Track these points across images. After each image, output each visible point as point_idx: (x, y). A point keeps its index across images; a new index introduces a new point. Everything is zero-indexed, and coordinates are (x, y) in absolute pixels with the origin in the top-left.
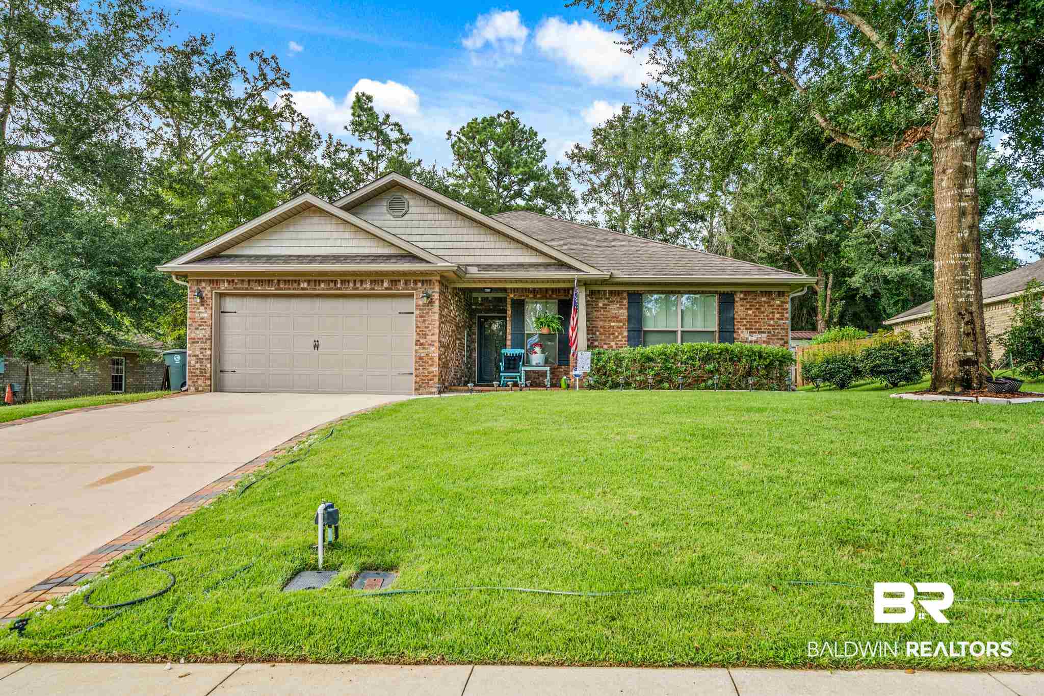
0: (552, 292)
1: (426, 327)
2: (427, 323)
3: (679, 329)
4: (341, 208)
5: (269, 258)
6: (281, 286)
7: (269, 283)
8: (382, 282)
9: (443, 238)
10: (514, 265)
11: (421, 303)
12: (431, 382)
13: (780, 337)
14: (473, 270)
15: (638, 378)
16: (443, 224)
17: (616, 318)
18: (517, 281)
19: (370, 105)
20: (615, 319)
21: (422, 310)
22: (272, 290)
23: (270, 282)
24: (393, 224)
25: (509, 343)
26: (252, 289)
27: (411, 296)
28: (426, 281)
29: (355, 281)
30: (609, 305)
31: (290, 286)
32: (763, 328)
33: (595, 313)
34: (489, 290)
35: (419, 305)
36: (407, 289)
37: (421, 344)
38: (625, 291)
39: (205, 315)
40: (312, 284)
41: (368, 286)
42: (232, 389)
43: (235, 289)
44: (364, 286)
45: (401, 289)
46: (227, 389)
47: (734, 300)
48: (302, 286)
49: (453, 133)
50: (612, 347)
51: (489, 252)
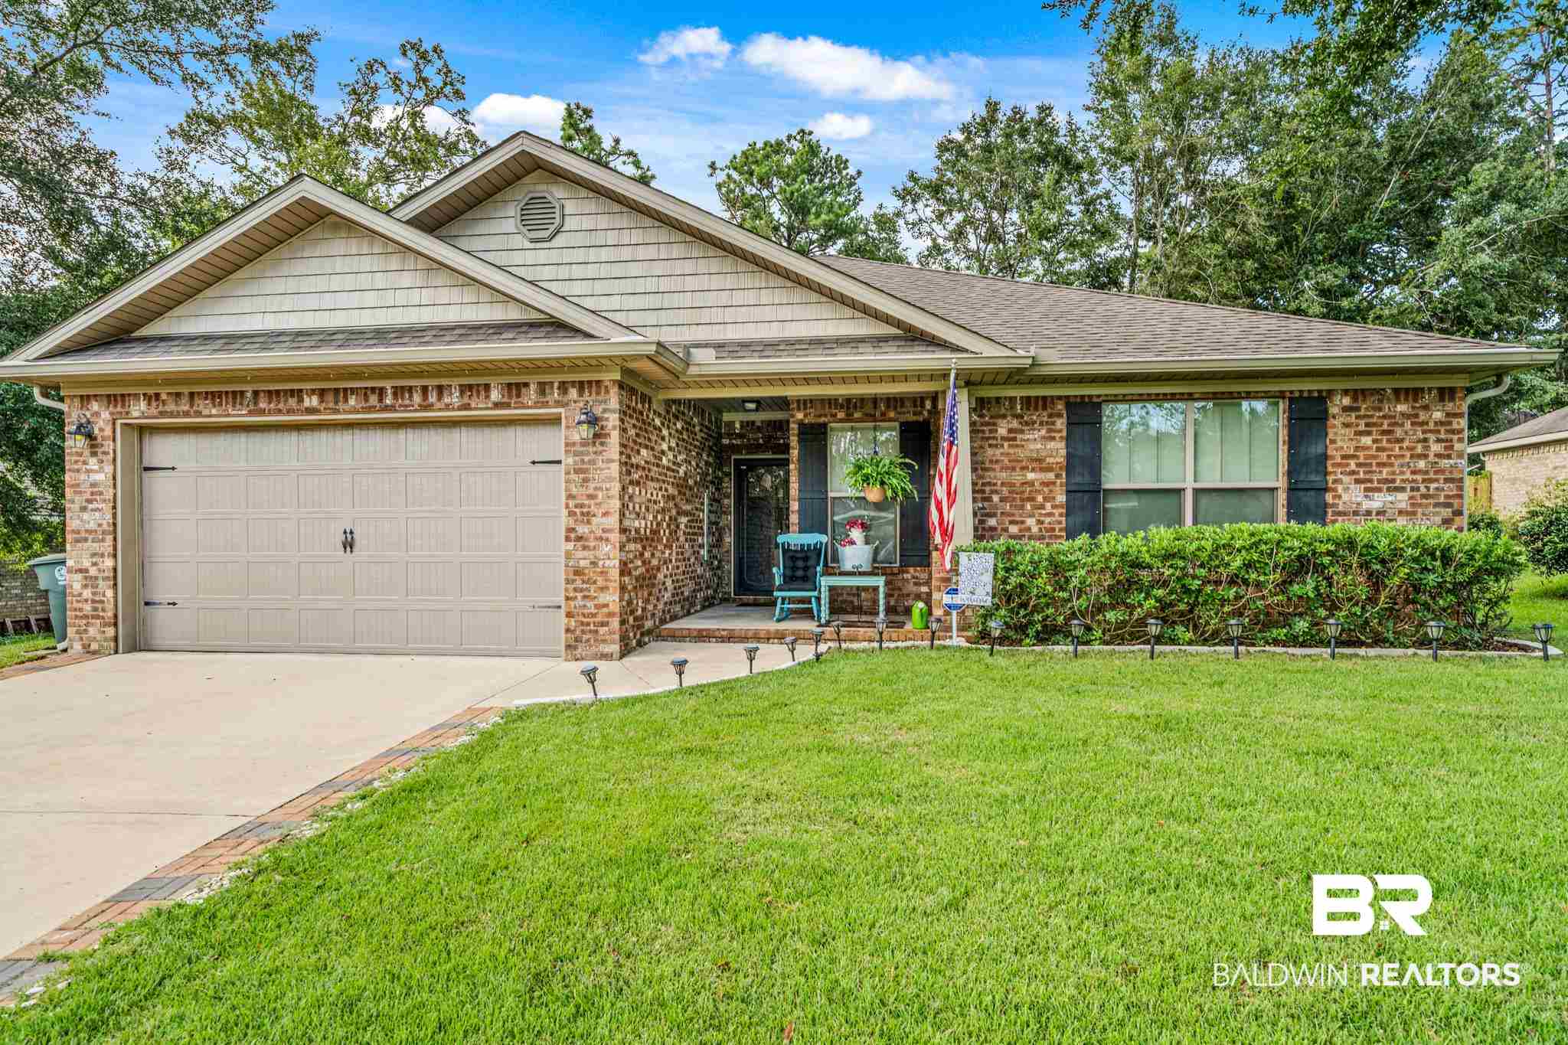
0: (888, 407)
1: (591, 497)
2: (592, 485)
3: (1189, 484)
4: (409, 222)
5: (230, 341)
6: (262, 405)
7: (234, 398)
8: (487, 387)
9: (640, 286)
10: (800, 341)
11: (576, 438)
12: (602, 630)
13: (1442, 500)
14: (705, 360)
15: (1111, 616)
16: (642, 253)
17: (1039, 463)
18: (808, 379)
19: (589, 122)
20: (1034, 465)
21: (582, 453)
22: (239, 415)
23: (237, 396)
24: (530, 257)
25: (794, 518)
26: (199, 414)
27: (555, 421)
28: (590, 382)
29: (425, 389)
30: (1022, 432)
31: (281, 406)
32: (1399, 478)
33: (990, 452)
34: (752, 406)
35: (574, 444)
36: (545, 405)
37: (580, 538)
38: (1060, 398)
39: (100, 477)
40: (330, 397)
41: (455, 399)
42: (168, 643)
43: (162, 414)
44: (447, 400)
45: (529, 404)
46: (158, 642)
47: (1326, 411)
48: (307, 403)
49: (718, 165)
50: (1029, 529)
51: (742, 314)
